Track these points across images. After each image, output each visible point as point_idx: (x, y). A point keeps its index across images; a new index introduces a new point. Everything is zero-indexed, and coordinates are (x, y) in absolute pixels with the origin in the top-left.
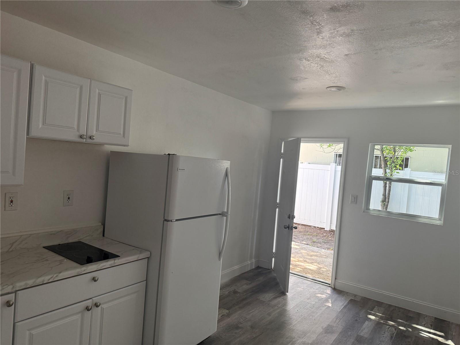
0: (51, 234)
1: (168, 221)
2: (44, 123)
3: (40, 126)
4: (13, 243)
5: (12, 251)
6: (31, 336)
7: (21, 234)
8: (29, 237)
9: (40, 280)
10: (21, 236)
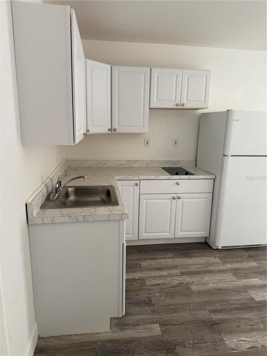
0: (166, 162)
1: (224, 155)
2: (157, 99)
3: (155, 101)
4: (148, 164)
5: (147, 167)
6: (147, 202)
7: (152, 159)
8: (155, 161)
9: (149, 177)
10: (151, 160)
